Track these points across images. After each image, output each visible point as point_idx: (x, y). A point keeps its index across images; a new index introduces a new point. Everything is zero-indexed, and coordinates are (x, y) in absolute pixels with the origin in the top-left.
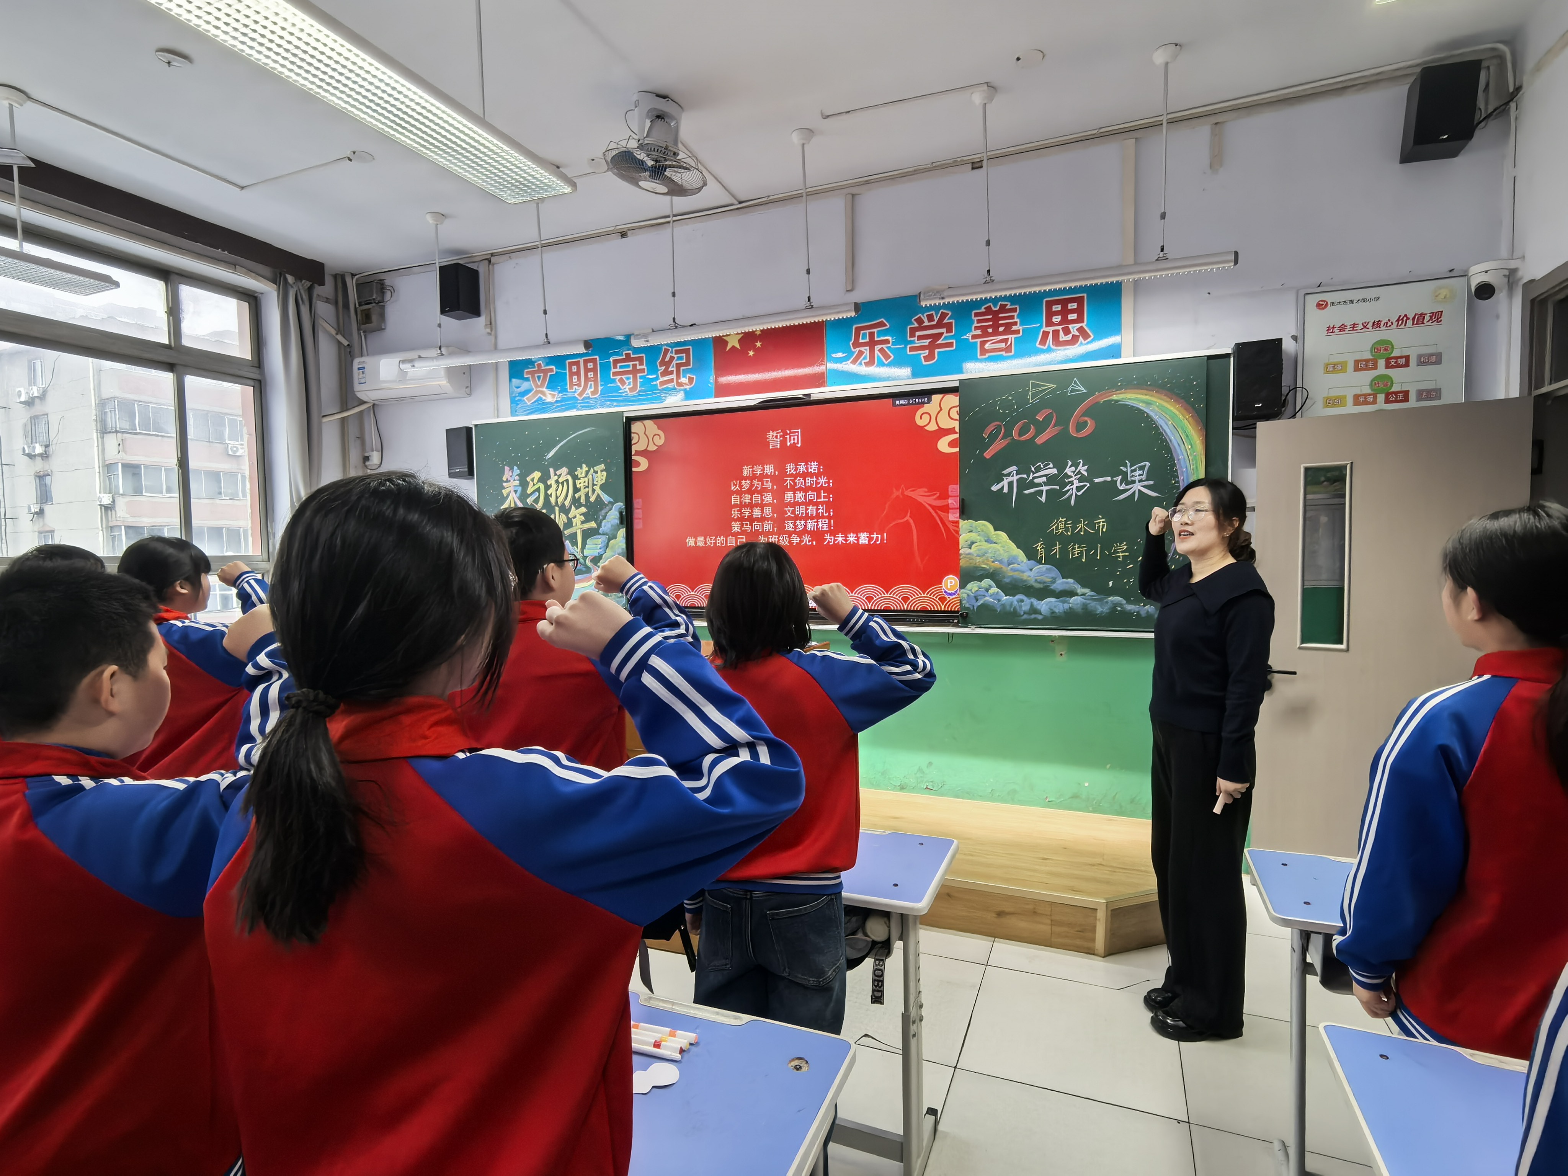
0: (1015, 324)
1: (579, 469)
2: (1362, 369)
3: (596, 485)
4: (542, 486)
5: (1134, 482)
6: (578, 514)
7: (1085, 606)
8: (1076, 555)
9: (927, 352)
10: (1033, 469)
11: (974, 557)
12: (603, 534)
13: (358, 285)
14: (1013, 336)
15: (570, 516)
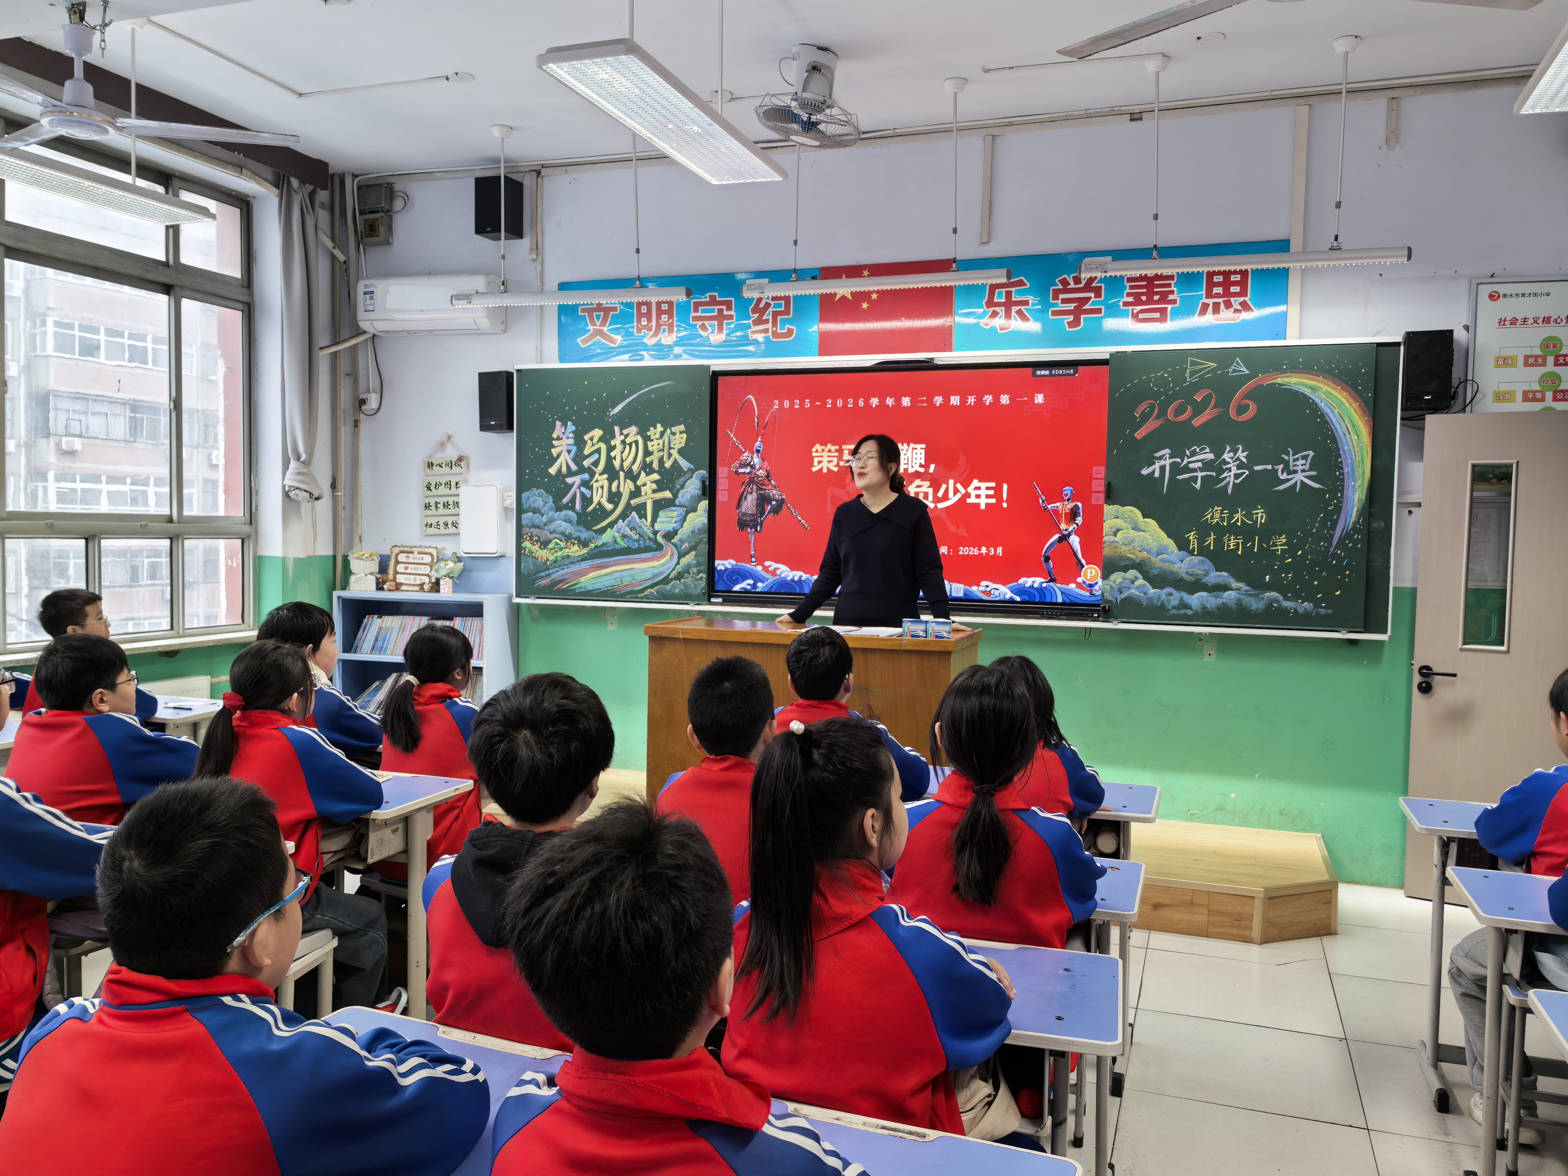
0: (1172, 292)
1: (652, 429)
2: (1532, 365)
3: (674, 448)
4: (603, 447)
5: (1296, 472)
6: (648, 482)
7: (1239, 602)
8: (1232, 547)
9: (1071, 318)
10: (1188, 453)
11: (1118, 545)
12: (680, 506)
13: (359, 188)
14: (1169, 307)
15: (639, 483)
